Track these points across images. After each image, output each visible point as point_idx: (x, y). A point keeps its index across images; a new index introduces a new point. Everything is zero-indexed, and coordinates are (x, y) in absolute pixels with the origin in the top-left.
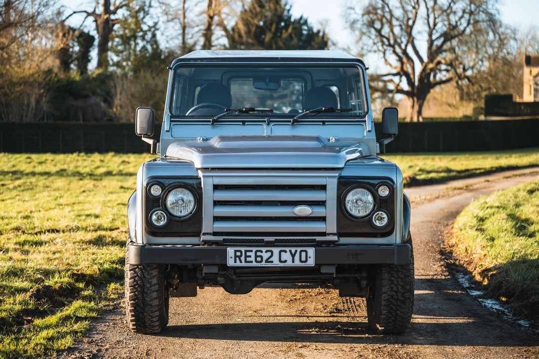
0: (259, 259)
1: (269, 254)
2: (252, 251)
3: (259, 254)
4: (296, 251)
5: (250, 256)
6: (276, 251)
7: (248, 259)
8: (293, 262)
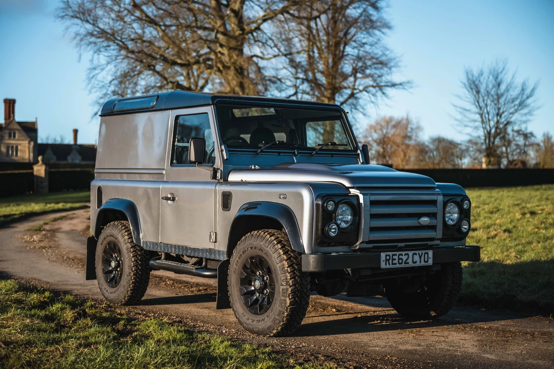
0: (400, 261)
1: (407, 257)
2: (396, 255)
3: (400, 257)
4: (422, 253)
5: (395, 259)
6: (411, 253)
7: (394, 262)
8: (420, 262)
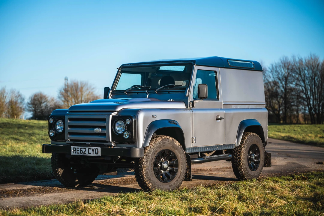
0: (81, 152)
1: (85, 150)
2: (79, 148)
3: (81, 149)
4: (94, 149)
5: (78, 151)
6: (87, 148)
7: (78, 152)
8: (93, 154)
